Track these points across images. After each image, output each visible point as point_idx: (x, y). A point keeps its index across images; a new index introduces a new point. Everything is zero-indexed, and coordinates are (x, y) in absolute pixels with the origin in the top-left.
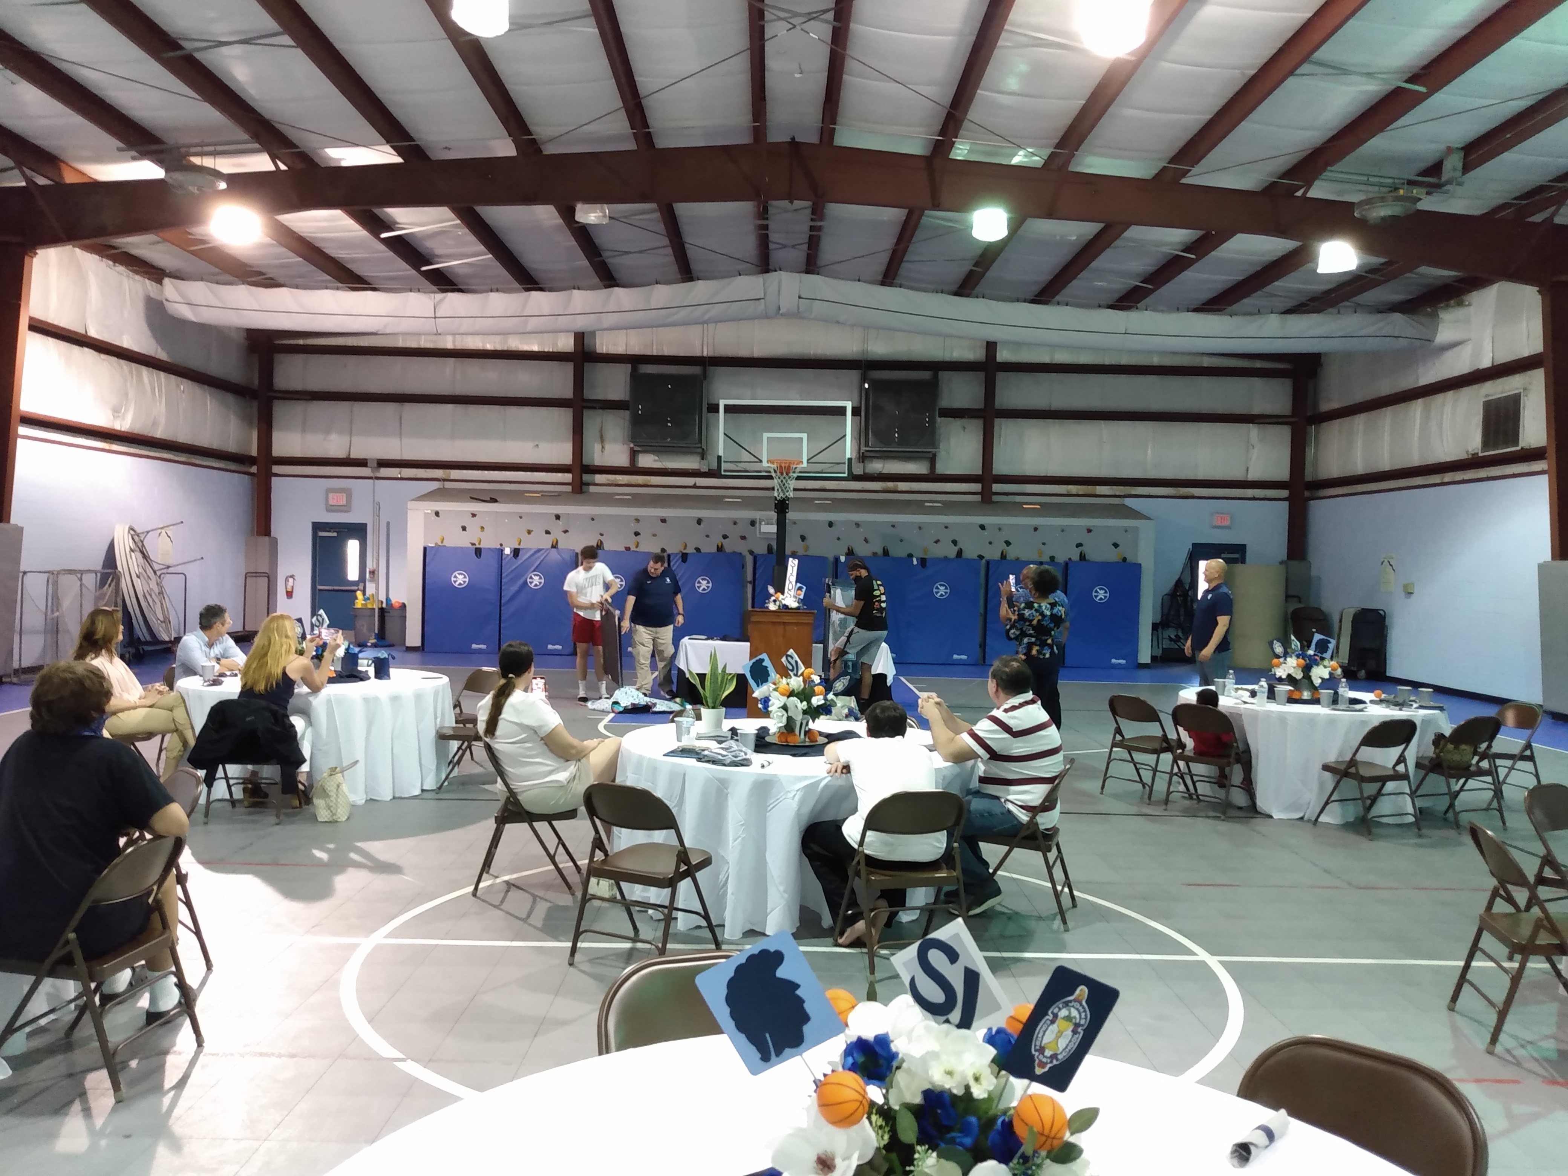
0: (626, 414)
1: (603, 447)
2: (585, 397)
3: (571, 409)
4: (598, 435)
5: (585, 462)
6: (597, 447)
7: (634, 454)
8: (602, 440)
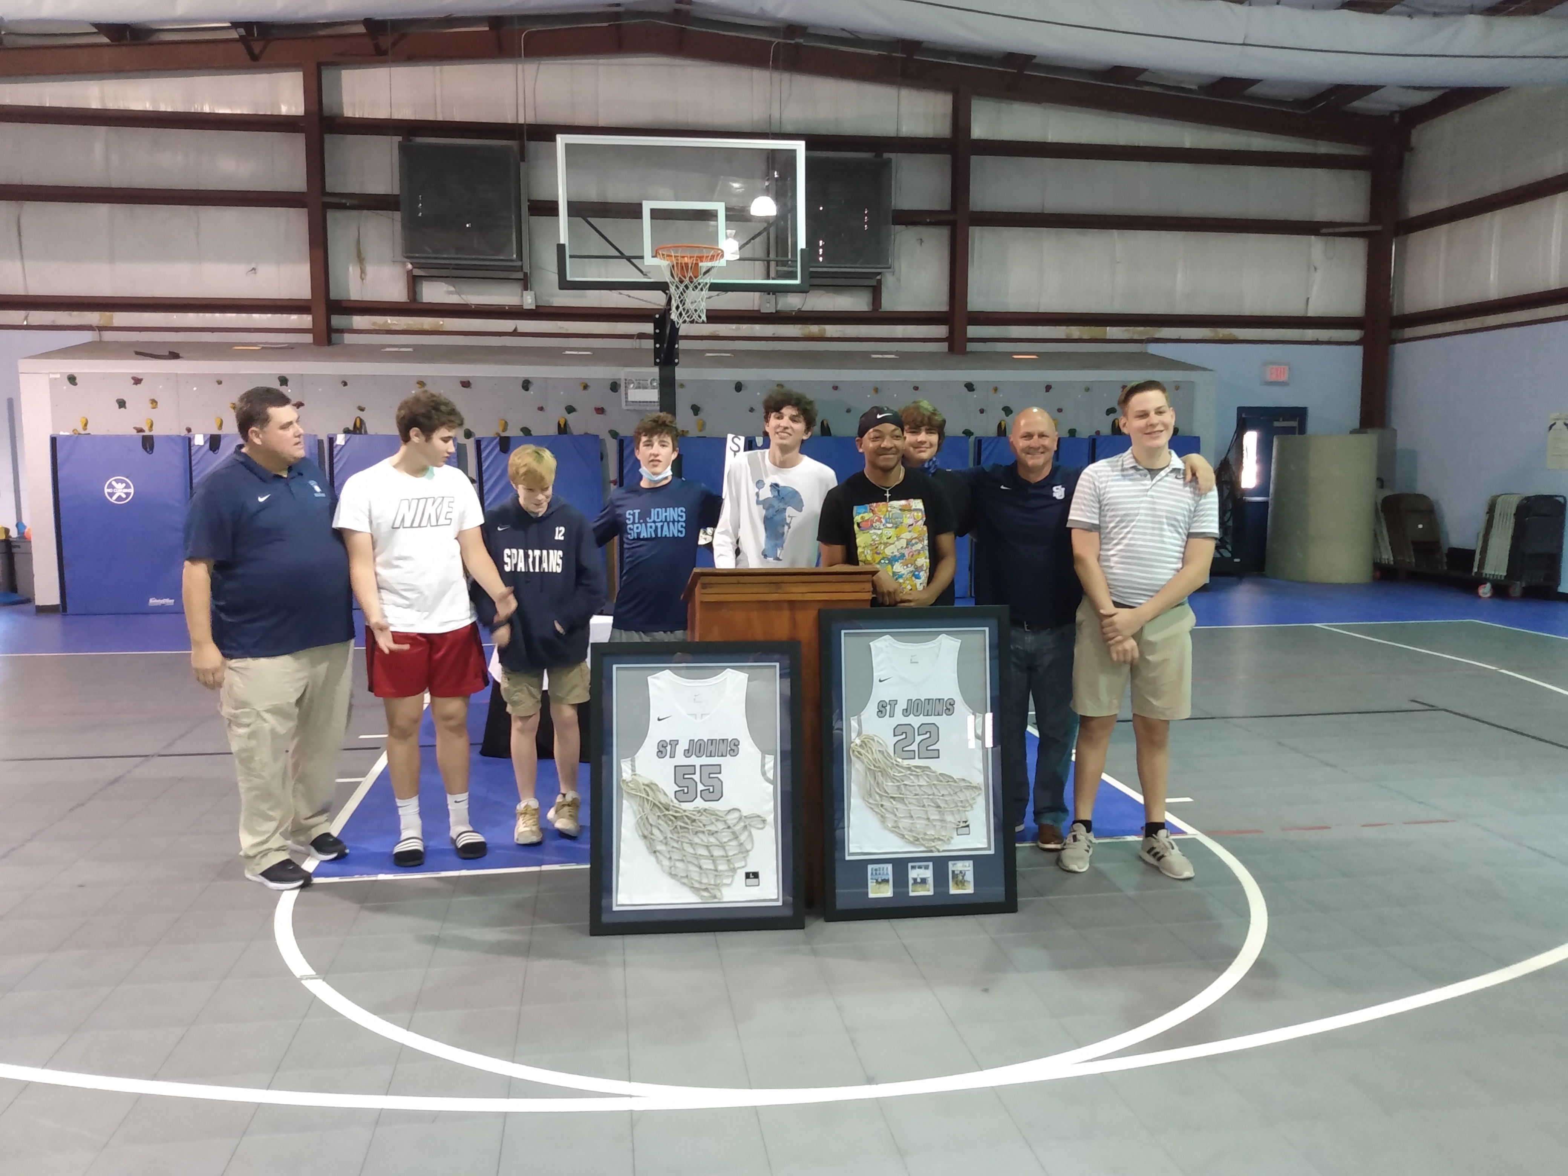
0: (397, 215)
1: (363, 272)
2: (329, 189)
3: (306, 210)
4: (354, 252)
5: (333, 296)
6: (353, 271)
7: (414, 281)
8: (360, 259)
